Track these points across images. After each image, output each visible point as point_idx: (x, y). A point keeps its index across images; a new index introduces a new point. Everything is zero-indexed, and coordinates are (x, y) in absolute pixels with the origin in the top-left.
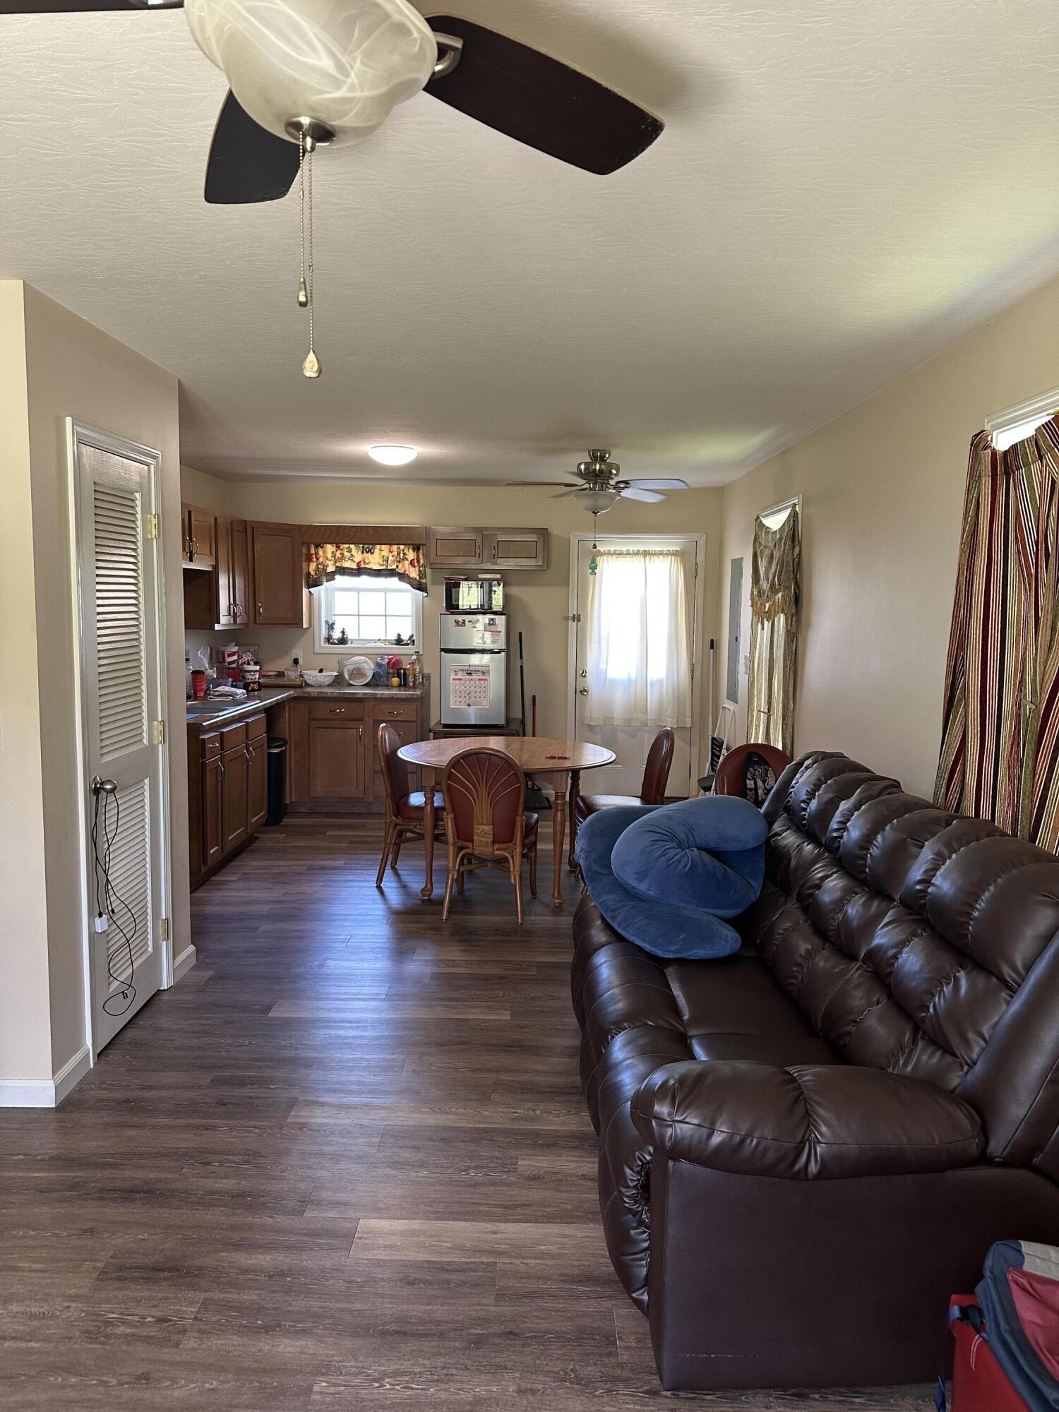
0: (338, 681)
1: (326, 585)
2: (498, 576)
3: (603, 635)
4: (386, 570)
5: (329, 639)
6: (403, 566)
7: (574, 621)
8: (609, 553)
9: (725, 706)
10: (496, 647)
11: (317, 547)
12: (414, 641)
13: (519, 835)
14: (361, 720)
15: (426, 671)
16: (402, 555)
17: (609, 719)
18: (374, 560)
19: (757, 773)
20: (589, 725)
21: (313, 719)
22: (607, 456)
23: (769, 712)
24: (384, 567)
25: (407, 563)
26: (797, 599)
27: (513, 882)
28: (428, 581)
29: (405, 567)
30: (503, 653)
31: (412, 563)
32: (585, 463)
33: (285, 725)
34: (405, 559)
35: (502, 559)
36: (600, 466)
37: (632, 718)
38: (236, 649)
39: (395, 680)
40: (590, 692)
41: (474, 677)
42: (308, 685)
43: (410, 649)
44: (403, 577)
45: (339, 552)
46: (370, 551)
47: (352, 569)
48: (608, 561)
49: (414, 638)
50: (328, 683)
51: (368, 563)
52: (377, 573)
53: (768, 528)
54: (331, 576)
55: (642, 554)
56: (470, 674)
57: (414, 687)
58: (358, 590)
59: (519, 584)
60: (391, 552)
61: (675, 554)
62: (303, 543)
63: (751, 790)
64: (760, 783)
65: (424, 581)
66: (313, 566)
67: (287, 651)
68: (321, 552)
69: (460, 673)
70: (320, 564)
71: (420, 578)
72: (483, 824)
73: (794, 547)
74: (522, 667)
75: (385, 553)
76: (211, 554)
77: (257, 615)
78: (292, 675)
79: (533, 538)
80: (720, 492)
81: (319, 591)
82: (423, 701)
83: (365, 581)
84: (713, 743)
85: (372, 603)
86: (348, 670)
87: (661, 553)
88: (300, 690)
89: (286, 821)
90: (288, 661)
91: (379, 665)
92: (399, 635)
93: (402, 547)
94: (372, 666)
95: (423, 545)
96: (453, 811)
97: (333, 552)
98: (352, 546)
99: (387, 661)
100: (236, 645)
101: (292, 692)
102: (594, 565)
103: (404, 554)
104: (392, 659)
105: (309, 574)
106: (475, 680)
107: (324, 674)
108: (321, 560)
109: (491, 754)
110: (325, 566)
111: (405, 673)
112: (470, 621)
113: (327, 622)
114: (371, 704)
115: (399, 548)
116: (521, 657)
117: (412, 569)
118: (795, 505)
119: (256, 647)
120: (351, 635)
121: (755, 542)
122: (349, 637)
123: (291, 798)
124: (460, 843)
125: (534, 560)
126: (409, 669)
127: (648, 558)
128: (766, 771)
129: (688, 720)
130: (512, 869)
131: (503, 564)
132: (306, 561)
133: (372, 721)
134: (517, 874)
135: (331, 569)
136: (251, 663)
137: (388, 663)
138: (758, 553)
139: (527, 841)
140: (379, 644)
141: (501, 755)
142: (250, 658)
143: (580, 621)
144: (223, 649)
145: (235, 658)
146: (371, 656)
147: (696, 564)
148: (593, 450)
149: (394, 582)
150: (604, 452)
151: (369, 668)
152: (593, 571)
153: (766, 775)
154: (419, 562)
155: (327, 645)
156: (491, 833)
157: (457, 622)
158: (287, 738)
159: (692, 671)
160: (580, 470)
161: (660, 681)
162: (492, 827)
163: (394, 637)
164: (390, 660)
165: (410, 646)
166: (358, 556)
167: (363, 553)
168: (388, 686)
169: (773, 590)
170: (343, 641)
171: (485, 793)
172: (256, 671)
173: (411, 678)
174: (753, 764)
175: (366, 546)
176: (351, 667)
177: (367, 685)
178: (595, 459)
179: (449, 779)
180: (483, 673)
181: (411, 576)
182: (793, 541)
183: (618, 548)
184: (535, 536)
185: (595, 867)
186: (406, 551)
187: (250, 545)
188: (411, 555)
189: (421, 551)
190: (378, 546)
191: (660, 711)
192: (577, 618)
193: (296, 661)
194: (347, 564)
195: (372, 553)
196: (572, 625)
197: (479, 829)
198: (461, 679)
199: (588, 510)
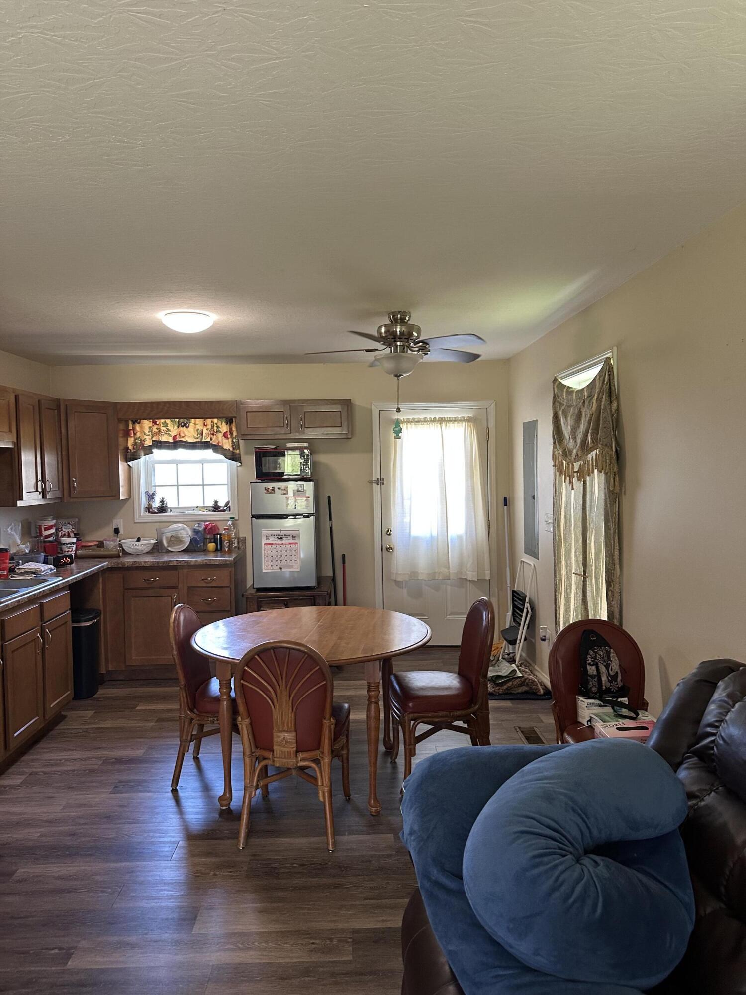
0: (157, 548)
1: (143, 459)
2: (306, 445)
3: (406, 496)
4: (201, 442)
5: (149, 509)
6: (217, 438)
7: (378, 484)
8: (408, 422)
9: (523, 559)
10: (306, 511)
11: (134, 423)
12: (230, 507)
13: (326, 741)
14: (176, 587)
15: (241, 536)
16: (215, 428)
17: (414, 574)
18: (190, 434)
19: (598, 656)
20: (395, 581)
21: (128, 589)
22: (407, 319)
23: (585, 574)
24: (199, 440)
25: (220, 436)
26: (619, 456)
27: (321, 799)
28: (242, 450)
29: (219, 439)
30: (312, 518)
31: (225, 435)
32: (386, 326)
33: (98, 598)
34: (218, 432)
35: (309, 429)
36: (401, 329)
37: (435, 572)
38: (53, 523)
39: (211, 546)
40: (396, 549)
41: (285, 541)
42: (126, 554)
43: (227, 515)
44: (217, 448)
45: (155, 427)
46: (185, 425)
47: (169, 443)
48: (407, 428)
49: (230, 505)
50: (147, 550)
51: (183, 437)
52: (193, 446)
53: (569, 387)
54: (148, 450)
55: (438, 421)
56: (281, 539)
57: (230, 552)
58: (177, 462)
59: (326, 452)
60: (205, 425)
61: (469, 420)
62: (120, 421)
63: (593, 677)
64: (603, 669)
65: (237, 451)
66: (131, 441)
67: (109, 521)
68: (138, 427)
69: (271, 538)
70: (137, 439)
71: (234, 449)
72: (285, 731)
73: (611, 402)
74: (331, 528)
75: (200, 427)
76: (10, 431)
77: (72, 489)
78: (111, 545)
79: (337, 408)
80: (506, 363)
81: (138, 464)
82: (239, 564)
83: (181, 453)
84: (513, 596)
85: (191, 473)
86: (166, 538)
87: (455, 420)
88: (114, 560)
89: (102, 692)
90: (109, 531)
91: (196, 532)
92: (216, 502)
93: (215, 421)
94: (190, 533)
95: (235, 418)
96: (249, 715)
97: (150, 428)
98: (168, 421)
99: (203, 527)
100: (53, 520)
101: (106, 564)
102: (397, 429)
103: (218, 427)
104: (208, 525)
105: (128, 448)
106: (286, 544)
107: (141, 542)
108: (138, 435)
109: (290, 649)
110: (143, 441)
111: (221, 538)
112: (279, 488)
113: (147, 493)
114: (185, 571)
115: (212, 422)
116: (330, 519)
117: (225, 441)
118: (608, 359)
119: (77, 520)
120: (171, 503)
121: (554, 403)
122: (168, 506)
123: (107, 666)
124: (258, 753)
125: (338, 429)
126: (224, 534)
127: (443, 425)
128: (608, 653)
129: (488, 572)
130: (320, 783)
131: (311, 434)
132: (124, 436)
133: (186, 588)
134: (326, 789)
135: (148, 443)
136: (72, 535)
137: (205, 529)
138: (560, 413)
139: (336, 746)
140: (196, 512)
141: (302, 649)
142: (70, 530)
143: (383, 484)
144: (40, 523)
145: (53, 531)
146: (187, 523)
147: (488, 428)
148: (393, 313)
149: (209, 453)
150: (404, 314)
151: (187, 535)
152: (398, 435)
153: (609, 659)
154: (231, 434)
155: (147, 514)
156: (294, 741)
157: (267, 489)
158: (102, 608)
159: (489, 527)
160: (381, 333)
161: (460, 538)
162: (294, 734)
163: (210, 503)
164: (207, 526)
165: (226, 512)
166: (174, 431)
167: (178, 427)
168: (205, 551)
169: (585, 448)
170: (162, 509)
171: (285, 694)
172: (73, 543)
173: (226, 543)
174: (592, 645)
175: (181, 421)
176: (169, 535)
177: (185, 551)
178: (395, 322)
179: (242, 679)
180: (294, 537)
181: (225, 447)
182: (610, 396)
183: (416, 417)
184: (339, 406)
185: (435, 873)
186: (219, 424)
187: (63, 423)
188: (224, 428)
189: (234, 425)
190: (193, 421)
191: (461, 565)
192: (381, 482)
193: (117, 531)
194: (164, 438)
195: (187, 427)
196: (377, 488)
197: (279, 737)
198: (272, 544)
199: (389, 373)
